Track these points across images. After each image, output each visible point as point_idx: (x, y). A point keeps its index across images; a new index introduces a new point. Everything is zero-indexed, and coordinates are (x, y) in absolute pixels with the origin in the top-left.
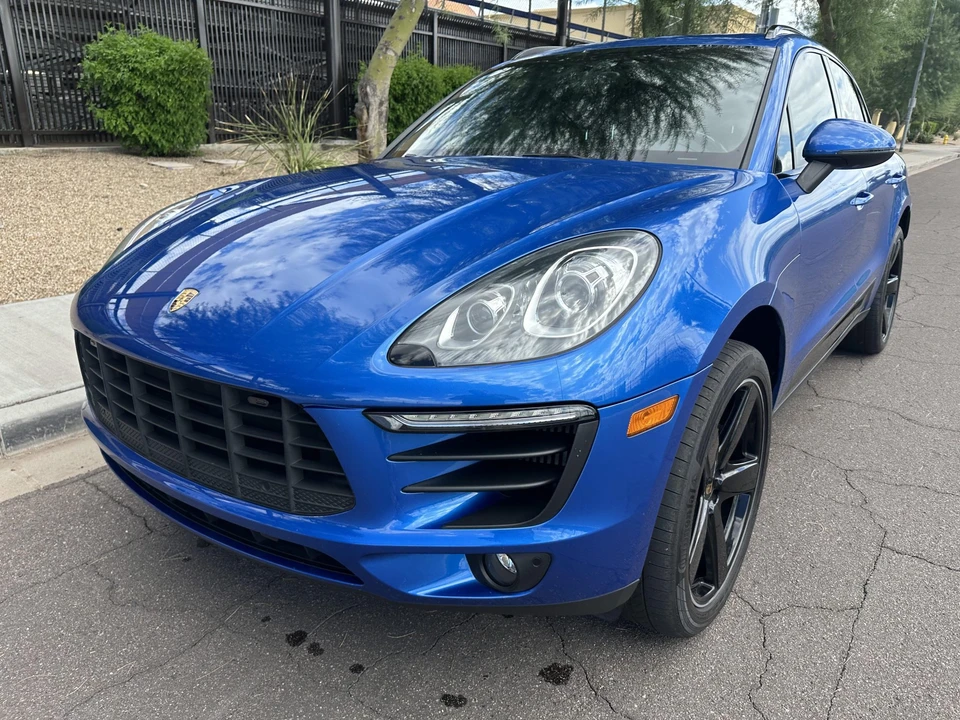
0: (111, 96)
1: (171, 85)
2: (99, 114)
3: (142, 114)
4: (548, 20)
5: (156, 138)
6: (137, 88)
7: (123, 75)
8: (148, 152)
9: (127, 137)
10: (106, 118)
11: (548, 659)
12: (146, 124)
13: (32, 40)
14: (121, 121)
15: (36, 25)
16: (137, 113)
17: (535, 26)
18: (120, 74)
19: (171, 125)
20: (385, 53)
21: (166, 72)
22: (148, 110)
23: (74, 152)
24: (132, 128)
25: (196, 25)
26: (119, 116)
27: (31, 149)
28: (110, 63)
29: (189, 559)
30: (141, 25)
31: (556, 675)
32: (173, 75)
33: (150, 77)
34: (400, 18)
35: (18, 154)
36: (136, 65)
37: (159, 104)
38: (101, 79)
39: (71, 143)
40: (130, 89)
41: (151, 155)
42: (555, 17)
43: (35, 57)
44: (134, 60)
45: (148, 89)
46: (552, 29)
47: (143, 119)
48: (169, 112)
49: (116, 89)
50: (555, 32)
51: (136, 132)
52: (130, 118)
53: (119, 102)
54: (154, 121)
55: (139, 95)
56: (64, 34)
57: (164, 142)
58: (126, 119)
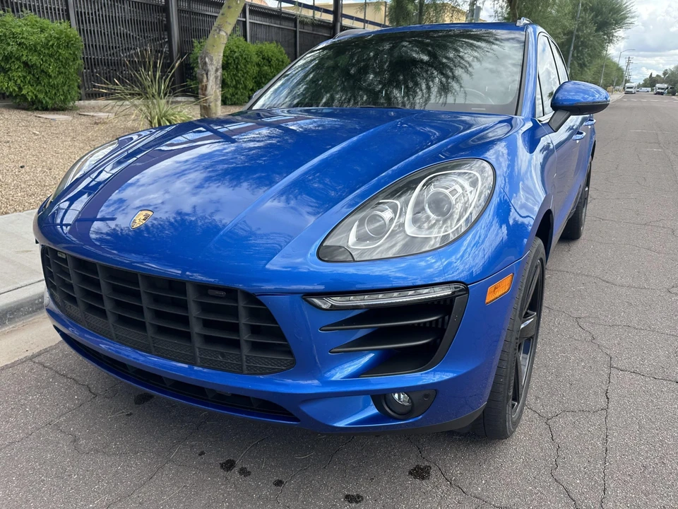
0: (3, 64)
1: (51, 56)
3: (28, 78)
4: (326, 11)
5: (41, 96)
6: (24, 58)
7: (12, 48)
8: (35, 107)
9: (17, 96)
11: (413, 462)
12: (32, 86)
14: (11, 83)
16: (25, 77)
17: (318, 15)
18: (9, 48)
19: (53, 87)
20: (219, 33)
21: (46, 46)
22: (34, 75)
24: (20, 89)
25: (67, 11)
26: (10, 80)
28: (1, 39)
29: (131, 414)
30: (24, 9)
31: (420, 473)
32: (51, 49)
33: (33, 49)
34: (229, 7)
36: (23, 40)
37: (43, 71)
40: (18, 59)
41: (37, 109)
42: (332, 9)
44: (21, 36)
45: (34, 59)
46: (330, 18)
47: (29, 82)
48: (50, 76)
49: (7, 58)
50: (332, 20)
51: (24, 92)
52: (19, 81)
53: (10, 69)
54: (38, 84)
55: (26, 64)
57: (48, 99)
58: (16, 81)
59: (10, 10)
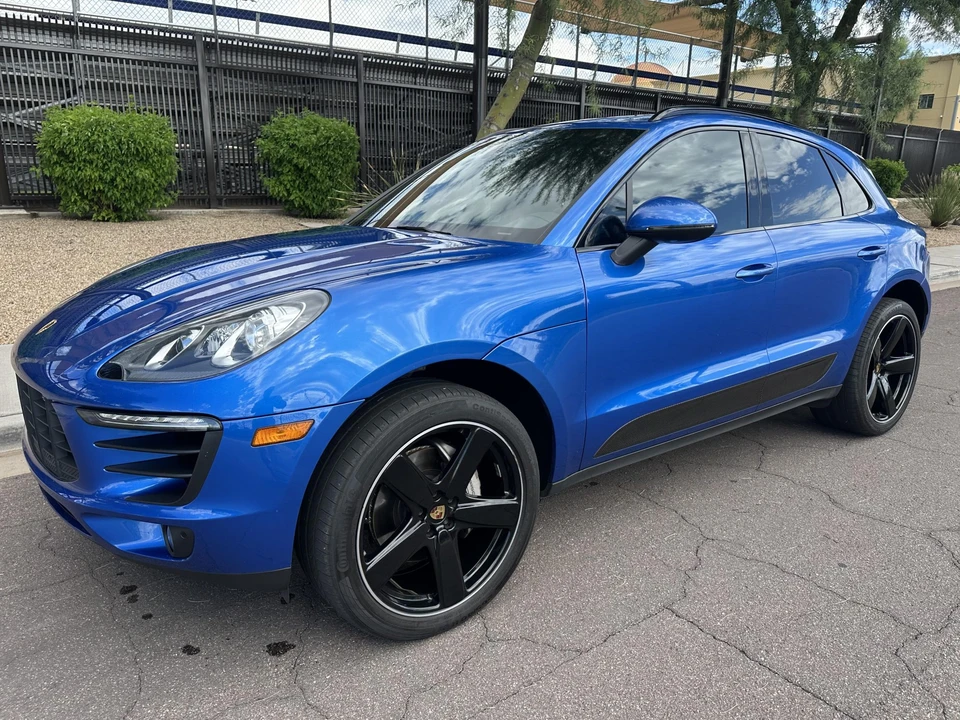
0: (276, 167)
1: (321, 158)
2: (266, 182)
3: (297, 182)
4: (708, 84)
5: (308, 202)
6: (295, 161)
7: (285, 150)
8: (302, 214)
9: (287, 201)
10: (271, 185)
12: (300, 191)
13: (229, 122)
14: (282, 188)
15: (228, 109)
16: (295, 181)
17: (693, 90)
18: (281, 151)
19: (320, 192)
20: (489, 128)
21: (317, 148)
22: (303, 178)
23: (248, 213)
24: (289, 194)
26: (281, 183)
27: (215, 210)
28: (276, 140)
30: (306, 108)
32: (318, 152)
33: (303, 152)
34: (505, 95)
35: (205, 214)
36: (296, 142)
37: (311, 175)
38: (268, 154)
39: (242, 206)
40: (290, 162)
41: (305, 216)
42: (717, 81)
43: (230, 135)
44: (293, 138)
45: (302, 161)
47: (298, 186)
48: (318, 181)
49: (280, 161)
50: (716, 95)
51: (292, 198)
52: (288, 186)
53: (282, 173)
54: (307, 189)
55: (296, 166)
56: (249, 116)
57: (314, 205)
58: (285, 186)
59: (293, 110)
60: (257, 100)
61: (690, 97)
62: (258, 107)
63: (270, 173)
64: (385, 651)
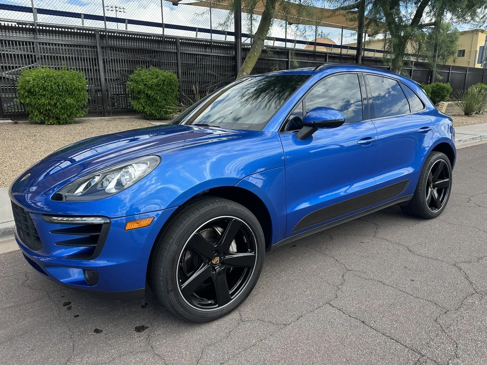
0: (137, 95)
1: (160, 90)
2: (132, 103)
3: (148, 102)
5: (153, 112)
6: (146, 92)
7: (141, 87)
8: (151, 118)
9: (143, 112)
10: (135, 105)
11: (138, 324)
12: (150, 107)
13: (113, 73)
14: (140, 105)
15: (112, 67)
16: (147, 102)
17: (344, 51)
19: (160, 107)
20: (242, 73)
21: (158, 85)
22: (151, 101)
23: (123, 118)
24: (144, 108)
25: (177, 63)
26: (140, 103)
27: (107, 118)
28: (137, 82)
30: (152, 66)
31: (139, 329)
33: (151, 88)
34: (249, 57)
35: (102, 119)
36: (147, 83)
37: (154, 99)
38: (133, 89)
39: (123, 115)
40: (144, 92)
41: (152, 119)
42: (356, 46)
43: (114, 80)
44: (145, 80)
45: (150, 92)
47: (149, 104)
48: (159, 102)
49: (139, 92)
50: (355, 54)
51: (145, 110)
52: (144, 105)
53: (140, 98)
54: (153, 106)
55: (147, 94)
56: (123, 70)
57: (157, 114)
58: (142, 104)
59: (145, 67)
60: (127, 62)
61: (343, 55)
62: (127, 65)
63: (134, 98)
64: (192, 328)
